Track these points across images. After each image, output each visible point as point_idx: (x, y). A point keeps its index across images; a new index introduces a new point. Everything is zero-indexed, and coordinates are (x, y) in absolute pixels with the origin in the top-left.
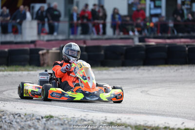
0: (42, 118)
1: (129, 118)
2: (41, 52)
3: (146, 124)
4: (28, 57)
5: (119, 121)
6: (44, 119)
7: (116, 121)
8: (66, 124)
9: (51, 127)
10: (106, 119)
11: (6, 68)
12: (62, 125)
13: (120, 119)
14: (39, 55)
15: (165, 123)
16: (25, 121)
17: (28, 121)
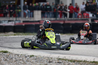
0: (28, 56)
1: (70, 57)
2: (40, 26)
3: (76, 59)
4: (34, 28)
5: (64, 58)
6: (29, 57)
7: (63, 58)
8: (37, 59)
9: (30, 60)
10: (59, 57)
11: (23, 34)
12: (36, 59)
13: (65, 57)
14: (40, 27)
15: (86, 59)
16: (19, 58)
17: (21, 57)
